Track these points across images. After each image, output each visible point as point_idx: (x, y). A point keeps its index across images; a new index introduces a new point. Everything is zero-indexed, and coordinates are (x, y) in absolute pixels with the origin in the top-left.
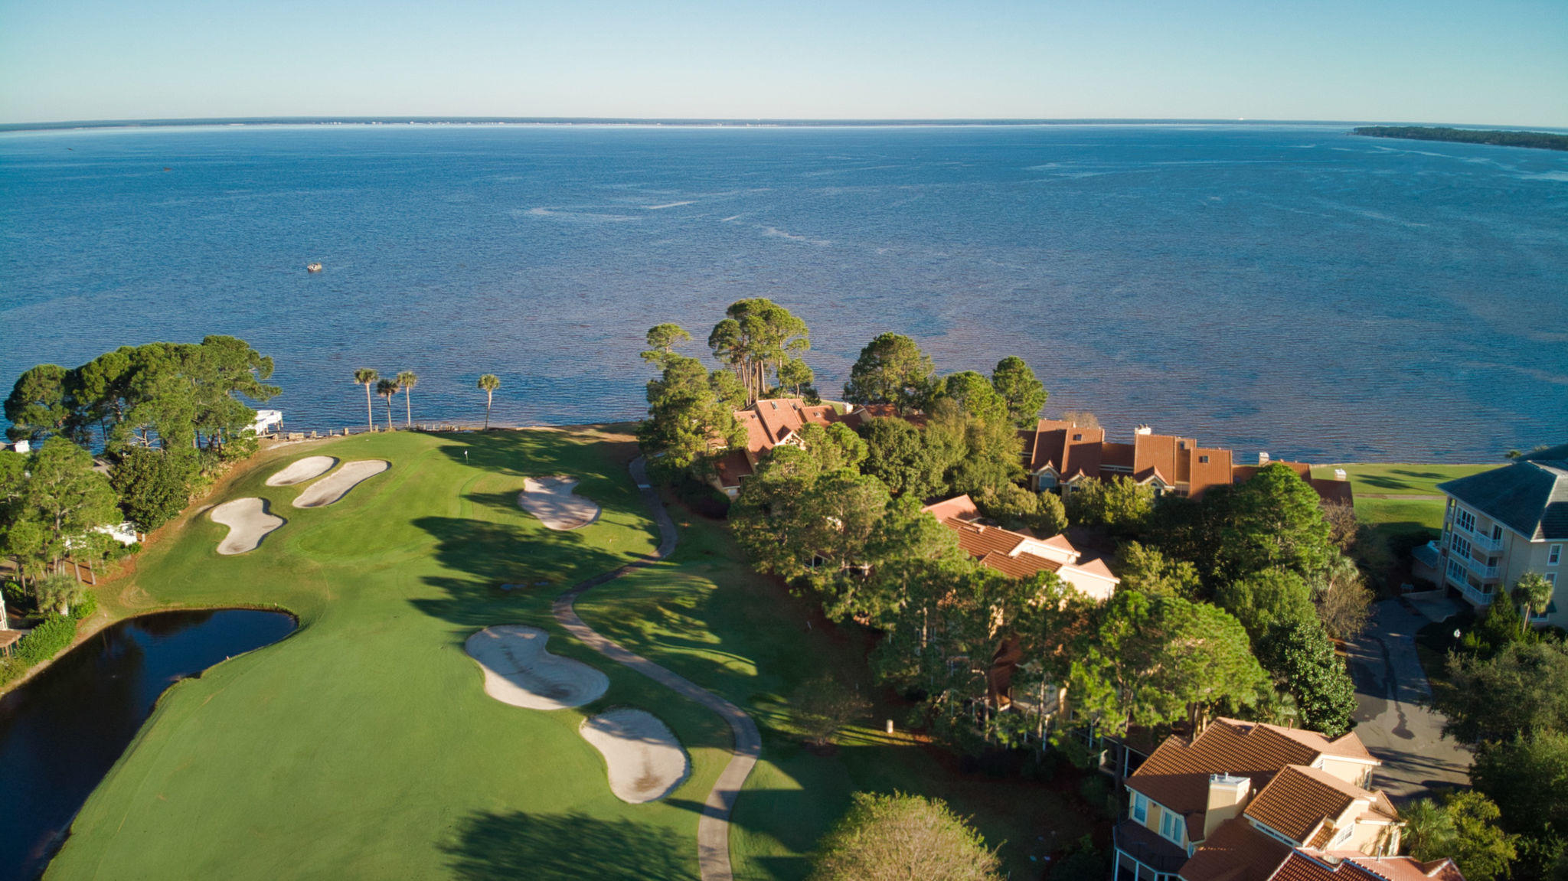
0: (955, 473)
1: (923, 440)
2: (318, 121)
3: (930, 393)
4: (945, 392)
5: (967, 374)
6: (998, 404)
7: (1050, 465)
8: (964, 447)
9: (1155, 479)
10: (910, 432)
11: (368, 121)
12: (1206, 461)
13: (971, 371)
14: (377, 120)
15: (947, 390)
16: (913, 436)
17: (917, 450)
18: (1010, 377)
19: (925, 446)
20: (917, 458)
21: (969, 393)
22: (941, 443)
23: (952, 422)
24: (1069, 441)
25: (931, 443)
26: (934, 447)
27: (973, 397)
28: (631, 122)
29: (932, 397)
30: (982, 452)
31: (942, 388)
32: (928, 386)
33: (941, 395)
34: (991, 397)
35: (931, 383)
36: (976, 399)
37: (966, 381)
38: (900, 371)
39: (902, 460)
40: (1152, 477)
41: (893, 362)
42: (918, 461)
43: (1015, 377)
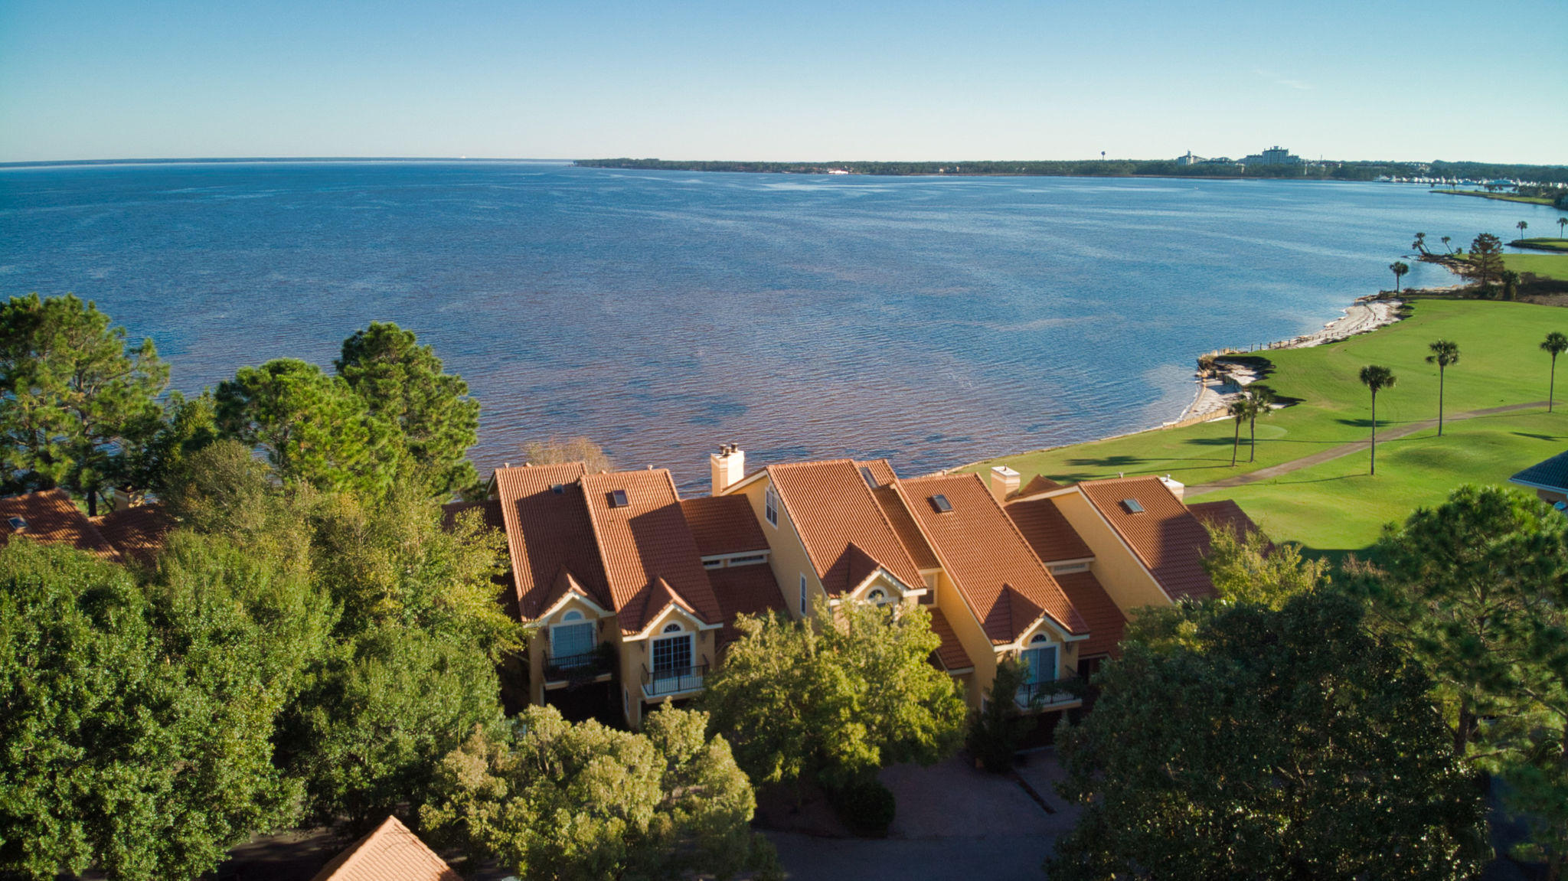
0: (320, 717)
1: (160, 617)
3: (167, 443)
4: (213, 429)
5: (277, 369)
6: (384, 441)
7: (575, 592)
8: (326, 601)
9: (878, 580)
10: (95, 602)
13: (285, 358)
15: (218, 421)
16: (112, 615)
17: (140, 676)
18: (384, 373)
19: (178, 646)
20: (144, 713)
21: (295, 418)
22: (239, 611)
23: (254, 514)
24: (599, 512)
25: (199, 627)
26: (217, 637)
27: (311, 429)
29: (177, 450)
30: (388, 603)
31: (205, 417)
32: (161, 426)
33: (202, 439)
34: (363, 423)
35: (167, 416)
36: (324, 434)
37: (278, 388)
38: (70, 393)
39: (73, 740)
41: (45, 373)
42: (151, 727)
43: (399, 373)
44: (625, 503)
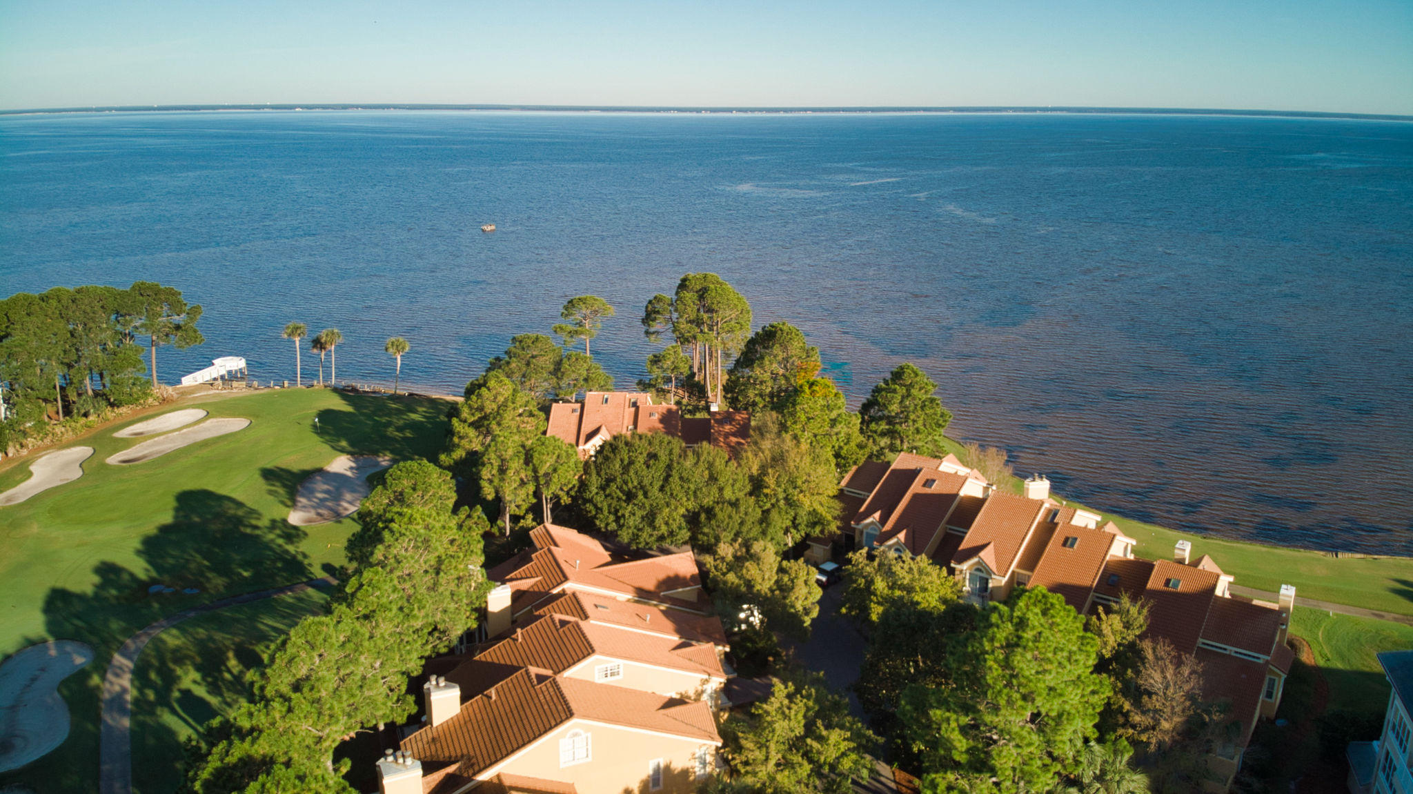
0: (703, 517)
2: (659, 110)
7: (874, 518)
9: (978, 563)
11: (698, 110)
12: (1072, 545)
14: (706, 110)
24: (916, 487)
28: (925, 109)
40: (975, 560)
44: (930, 487)
